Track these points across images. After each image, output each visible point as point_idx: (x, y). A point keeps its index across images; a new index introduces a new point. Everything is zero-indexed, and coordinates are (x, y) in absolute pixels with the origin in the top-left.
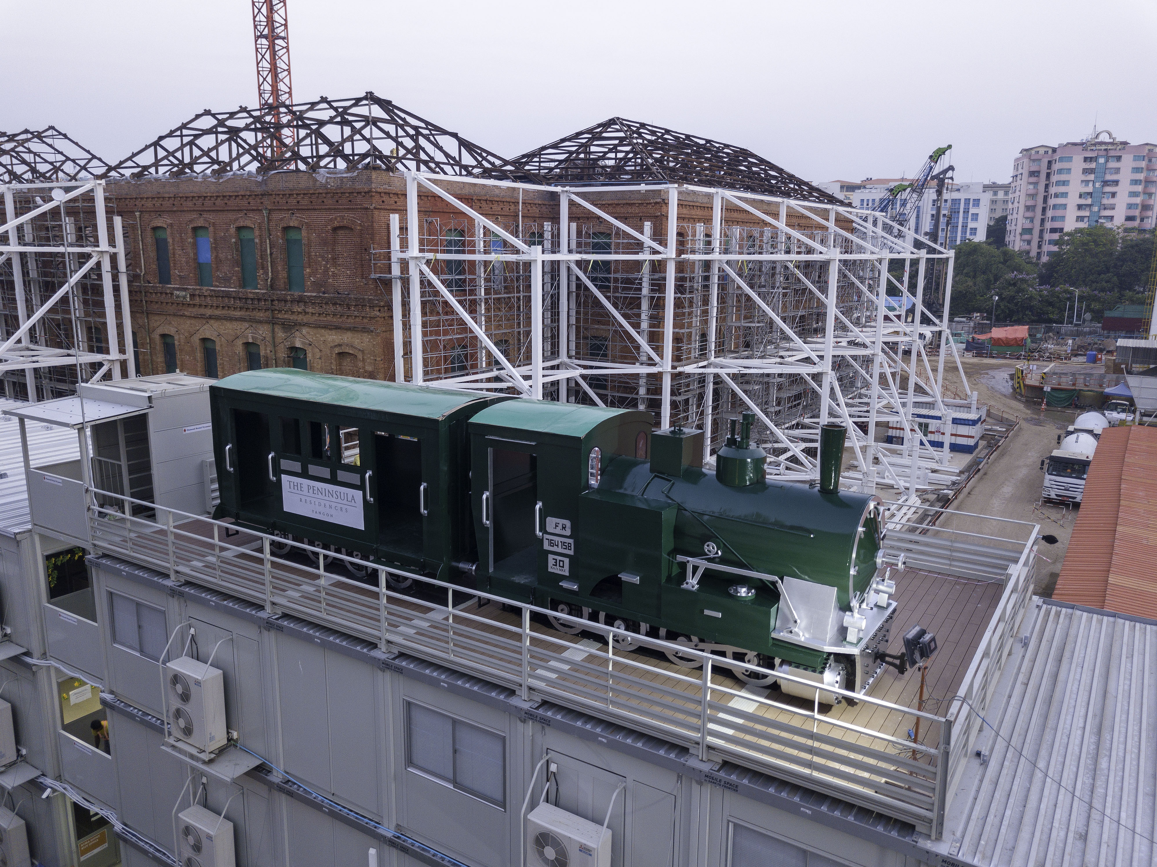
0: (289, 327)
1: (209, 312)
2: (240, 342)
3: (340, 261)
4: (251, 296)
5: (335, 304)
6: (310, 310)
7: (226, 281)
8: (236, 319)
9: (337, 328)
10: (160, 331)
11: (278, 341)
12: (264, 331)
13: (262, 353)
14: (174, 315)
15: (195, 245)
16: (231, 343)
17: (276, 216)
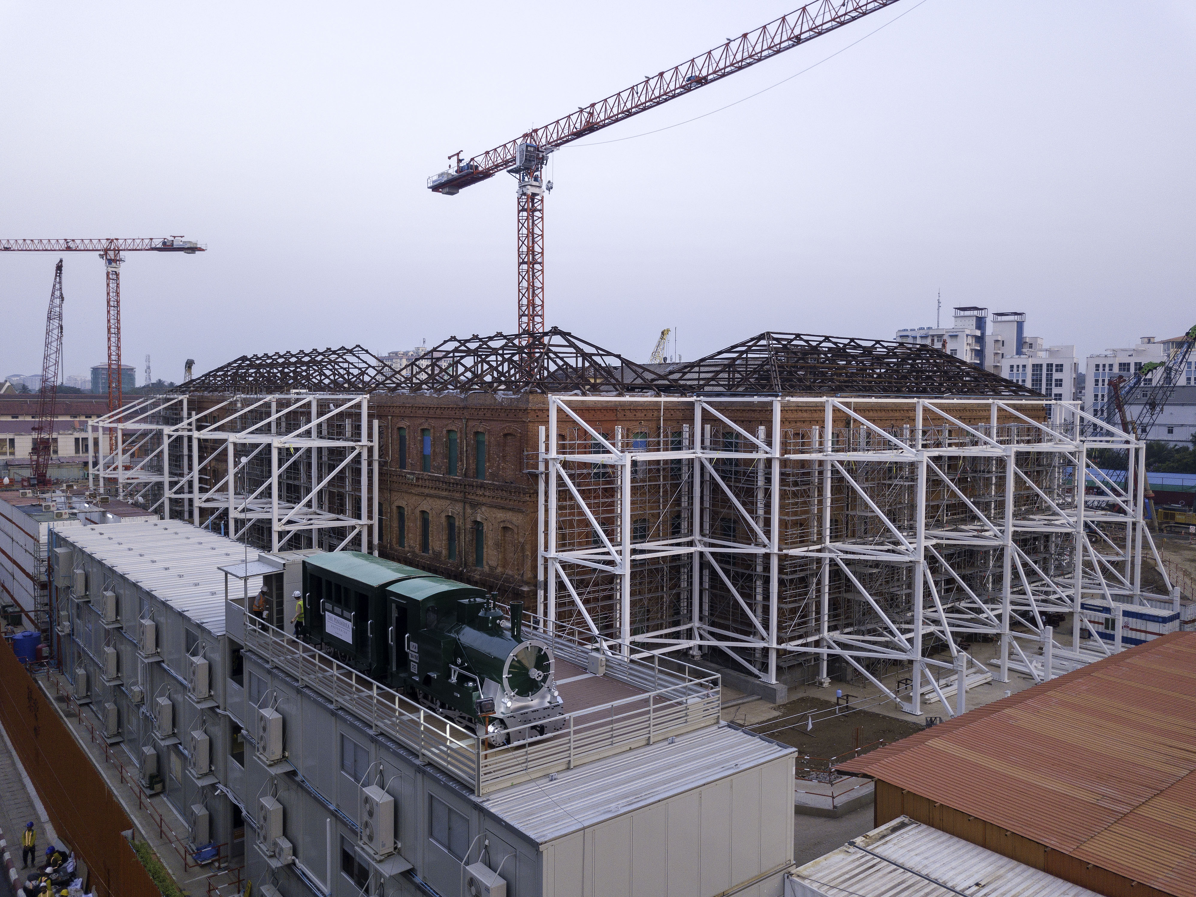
0: (475, 505)
1: (427, 491)
2: (443, 515)
3: (508, 458)
4: (452, 481)
5: (502, 490)
6: (487, 494)
7: (438, 469)
8: (443, 498)
9: (503, 508)
10: (396, 504)
11: (467, 515)
12: (458, 507)
13: (457, 524)
14: (406, 492)
15: (422, 441)
16: (439, 515)
17: (471, 423)
